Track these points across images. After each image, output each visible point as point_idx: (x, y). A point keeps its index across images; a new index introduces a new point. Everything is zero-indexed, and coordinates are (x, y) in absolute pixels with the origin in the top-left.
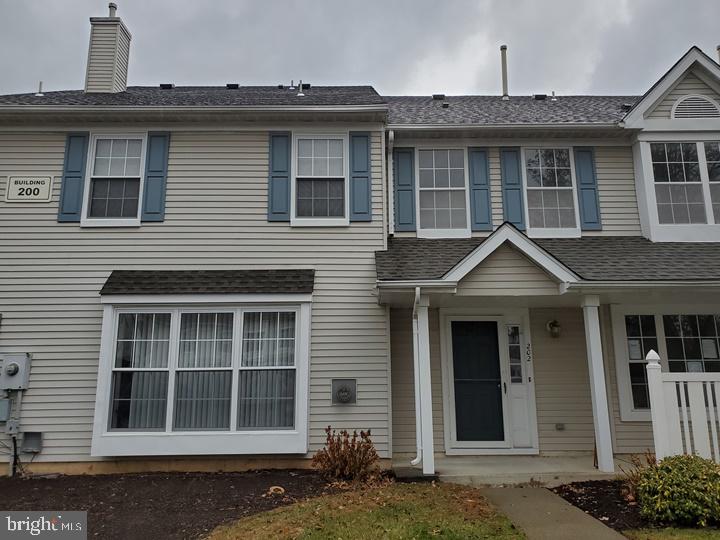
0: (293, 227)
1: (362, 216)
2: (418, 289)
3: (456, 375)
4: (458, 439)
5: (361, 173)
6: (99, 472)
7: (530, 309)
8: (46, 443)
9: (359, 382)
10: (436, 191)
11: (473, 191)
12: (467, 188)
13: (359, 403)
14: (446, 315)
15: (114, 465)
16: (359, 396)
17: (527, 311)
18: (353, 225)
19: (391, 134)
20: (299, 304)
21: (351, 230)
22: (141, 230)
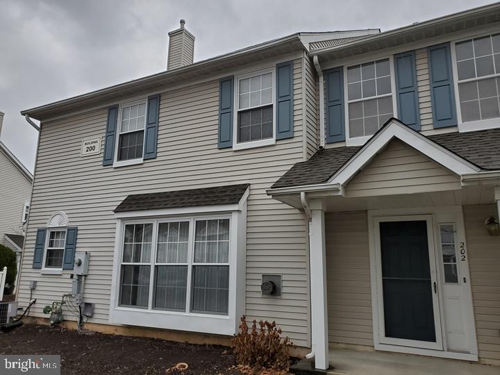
0: (235, 151)
1: (286, 134)
2: (303, 194)
3: (385, 272)
4: (386, 336)
5: (285, 98)
6: (120, 334)
7: (463, 206)
8: (96, 311)
9: (284, 278)
10: (364, 101)
11: (399, 94)
12: (394, 93)
13: (284, 296)
14: (374, 217)
15: (128, 330)
16: (284, 290)
17: (460, 209)
18: (279, 143)
19: (316, 59)
20: (230, 212)
21: (277, 148)
22: (144, 166)
